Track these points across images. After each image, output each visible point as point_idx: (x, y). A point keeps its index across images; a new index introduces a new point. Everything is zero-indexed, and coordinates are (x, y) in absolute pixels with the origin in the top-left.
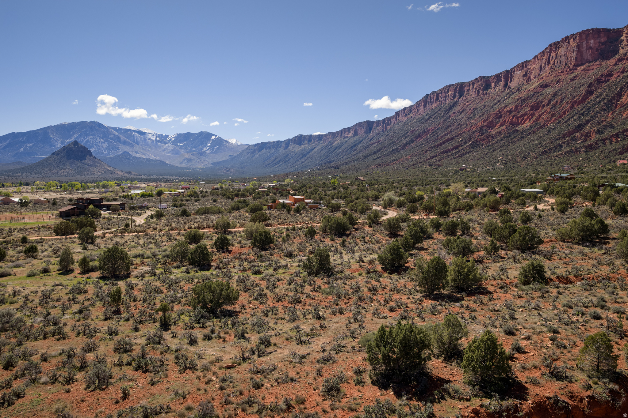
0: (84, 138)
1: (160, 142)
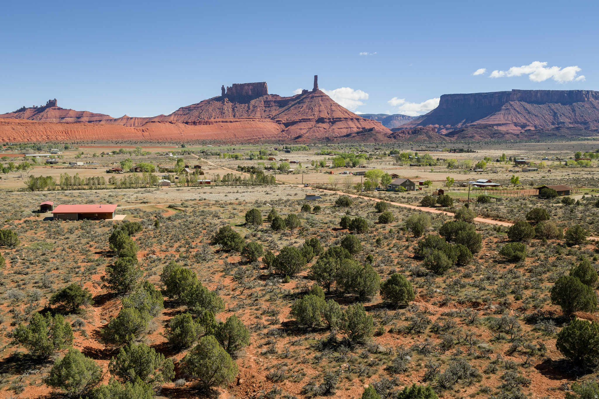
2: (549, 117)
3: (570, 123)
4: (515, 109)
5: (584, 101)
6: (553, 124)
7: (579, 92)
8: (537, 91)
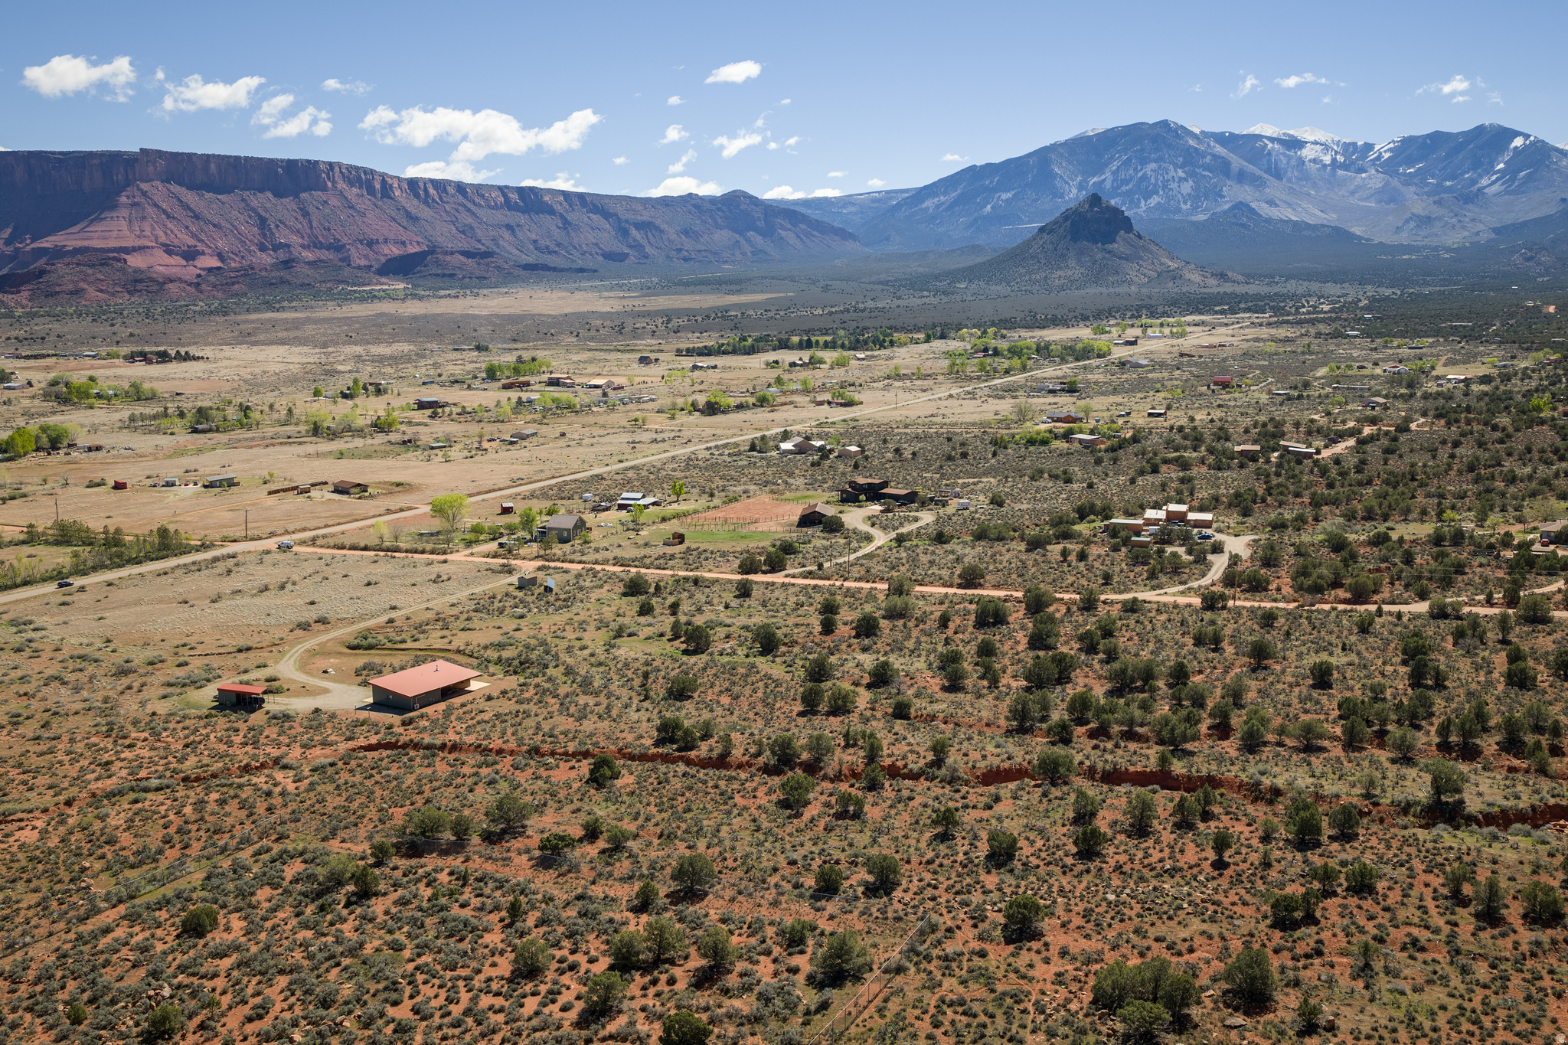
0: (1136, 169)
1: (1344, 166)
2: (251, 231)
3: (303, 246)
4: (156, 205)
5: (325, 189)
6: (263, 248)
7: (312, 165)
8: (207, 158)
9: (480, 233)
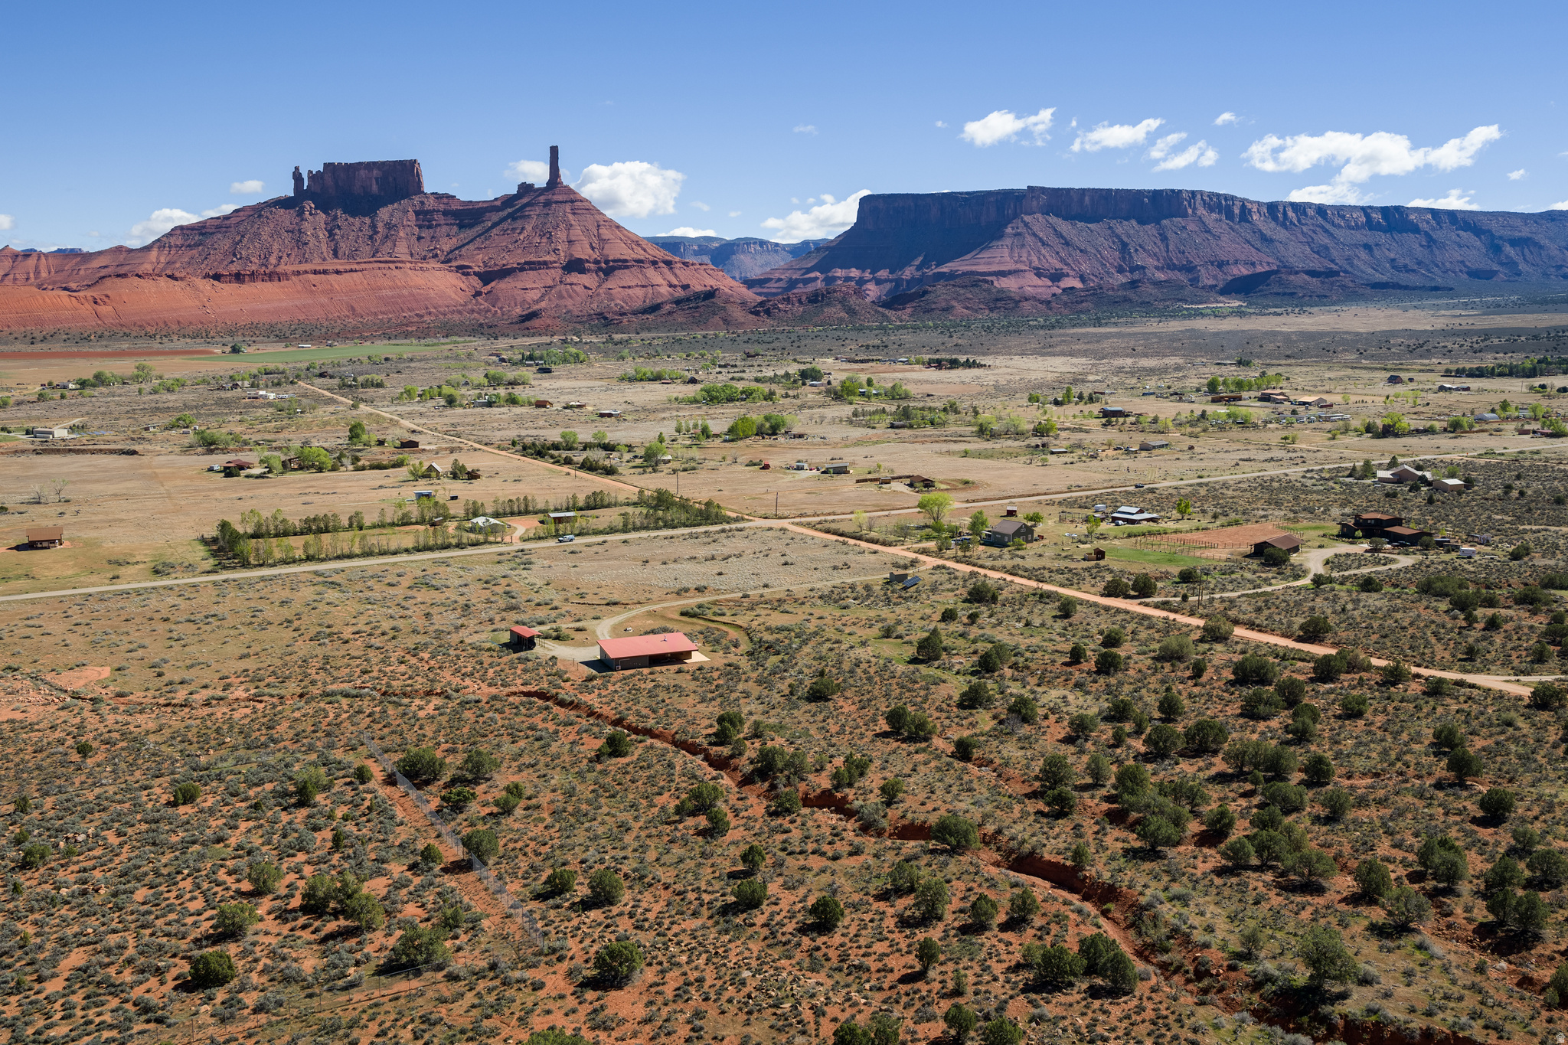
2: (1112, 255)
3: (1157, 268)
4: (1035, 235)
5: (1185, 215)
6: (1121, 270)
7: (1175, 195)
8: (1083, 192)
9: (1335, 253)
